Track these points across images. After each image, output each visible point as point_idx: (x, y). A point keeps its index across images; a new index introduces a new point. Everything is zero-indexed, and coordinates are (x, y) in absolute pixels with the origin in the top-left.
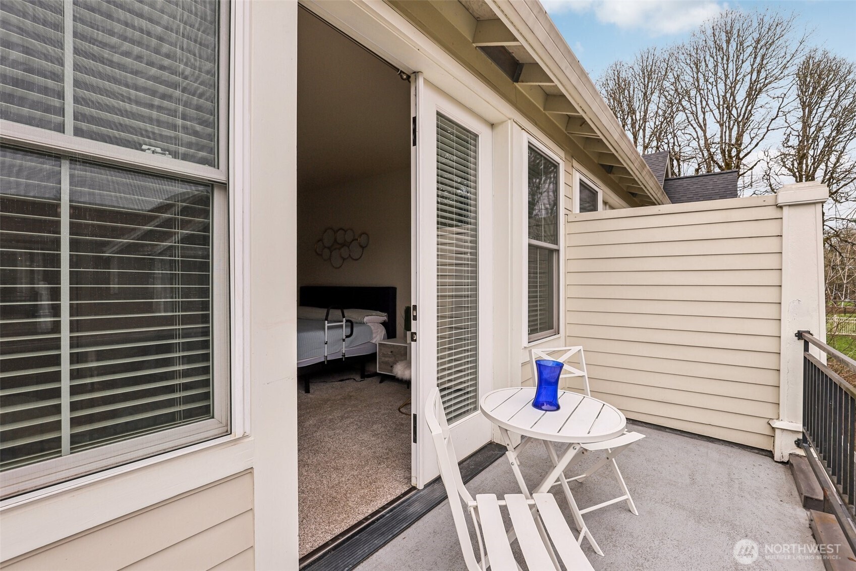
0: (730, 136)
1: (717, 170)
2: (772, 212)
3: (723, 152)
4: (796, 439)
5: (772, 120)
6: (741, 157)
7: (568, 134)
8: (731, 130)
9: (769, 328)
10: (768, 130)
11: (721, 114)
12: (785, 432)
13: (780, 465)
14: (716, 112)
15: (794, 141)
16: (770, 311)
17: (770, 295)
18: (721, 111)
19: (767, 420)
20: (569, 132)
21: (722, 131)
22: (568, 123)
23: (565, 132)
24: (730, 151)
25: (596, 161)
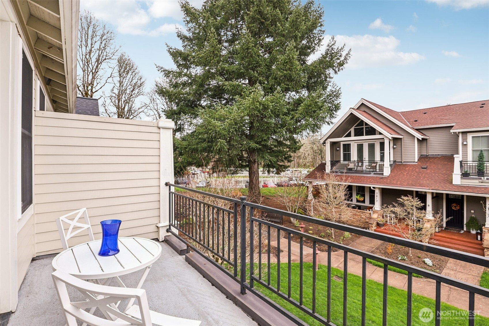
0: (88, 79)
1: (80, 96)
2: (156, 130)
3: (84, 86)
4: (166, 229)
5: (108, 78)
6: (93, 92)
7: (34, 49)
8: (88, 76)
9: (155, 182)
10: (106, 82)
11: (84, 65)
12: (163, 227)
13: (162, 243)
14: (81, 62)
15: (116, 91)
16: (156, 175)
17: (155, 167)
18: (84, 63)
19: (155, 225)
20: (36, 48)
21: (84, 74)
22: (36, 41)
23: (33, 47)
24: (87, 87)
25: (43, 75)
